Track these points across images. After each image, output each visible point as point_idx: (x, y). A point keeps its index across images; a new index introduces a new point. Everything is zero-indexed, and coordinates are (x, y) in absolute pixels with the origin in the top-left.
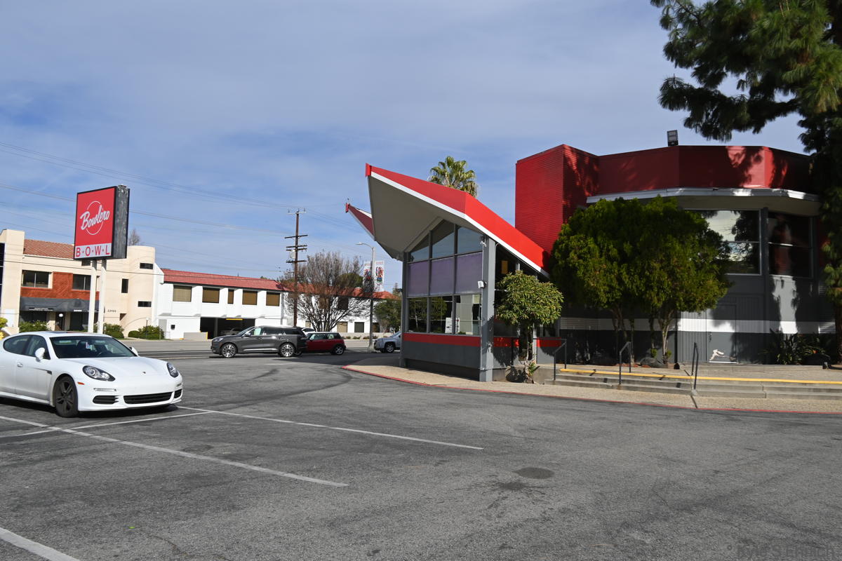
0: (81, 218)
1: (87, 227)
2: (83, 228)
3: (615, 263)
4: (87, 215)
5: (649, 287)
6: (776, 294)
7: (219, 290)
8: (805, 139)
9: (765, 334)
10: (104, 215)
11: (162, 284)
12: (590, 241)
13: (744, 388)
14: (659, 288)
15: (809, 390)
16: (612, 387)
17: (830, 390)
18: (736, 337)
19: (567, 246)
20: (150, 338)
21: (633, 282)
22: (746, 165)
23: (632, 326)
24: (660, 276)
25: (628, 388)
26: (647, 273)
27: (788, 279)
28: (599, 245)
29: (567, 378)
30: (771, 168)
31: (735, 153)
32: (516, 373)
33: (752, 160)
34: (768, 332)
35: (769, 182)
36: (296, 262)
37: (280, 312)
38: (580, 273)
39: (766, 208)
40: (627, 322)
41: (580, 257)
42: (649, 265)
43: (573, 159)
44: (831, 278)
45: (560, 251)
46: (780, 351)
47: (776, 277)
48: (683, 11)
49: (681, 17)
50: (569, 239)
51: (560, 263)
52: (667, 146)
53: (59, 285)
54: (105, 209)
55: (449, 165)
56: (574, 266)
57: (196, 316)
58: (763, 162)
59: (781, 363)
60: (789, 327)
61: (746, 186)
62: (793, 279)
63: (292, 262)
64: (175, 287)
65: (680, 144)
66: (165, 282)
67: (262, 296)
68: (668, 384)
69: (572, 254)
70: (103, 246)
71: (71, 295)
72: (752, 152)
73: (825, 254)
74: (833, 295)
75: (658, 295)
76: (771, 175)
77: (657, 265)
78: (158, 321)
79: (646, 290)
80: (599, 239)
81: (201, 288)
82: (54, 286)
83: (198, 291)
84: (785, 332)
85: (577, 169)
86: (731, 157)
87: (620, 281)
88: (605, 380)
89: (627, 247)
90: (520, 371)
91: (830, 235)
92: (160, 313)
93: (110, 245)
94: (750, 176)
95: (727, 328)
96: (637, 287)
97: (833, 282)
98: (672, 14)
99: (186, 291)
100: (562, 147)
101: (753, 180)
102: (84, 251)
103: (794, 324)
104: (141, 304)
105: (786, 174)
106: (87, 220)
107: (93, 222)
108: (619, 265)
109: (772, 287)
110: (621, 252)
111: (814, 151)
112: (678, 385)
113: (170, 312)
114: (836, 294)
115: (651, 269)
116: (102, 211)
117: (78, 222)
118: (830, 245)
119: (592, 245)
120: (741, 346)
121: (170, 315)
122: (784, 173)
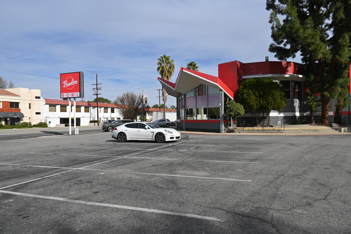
0: (63, 83)
1: (67, 86)
2: (64, 87)
3: (258, 98)
4: (66, 82)
5: (268, 104)
6: (294, 105)
7: (66, 107)
8: (302, 60)
9: (292, 116)
10: (74, 82)
11: (45, 105)
12: (250, 91)
13: (295, 131)
14: (271, 104)
15: (311, 130)
16: (261, 132)
17: (315, 130)
18: (284, 117)
19: (243, 92)
20: (42, 127)
21: (263, 103)
22: (287, 67)
23: (259, 115)
24: (271, 101)
25: (265, 132)
26: (268, 100)
27: (297, 100)
28: (253, 92)
29: (246, 131)
30: (293, 68)
31: (284, 63)
32: (229, 130)
33: (289, 66)
34: (293, 116)
35: (293, 72)
36: (97, 95)
37: (90, 115)
38: (248, 100)
39: (292, 80)
40: (257, 114)
41: (247, 96)
42: (268, 98)
43: (239, 65)
44: (310, 100)
45: (240, 94)
46: (296, 121)
47: (295, 100)
48: (278, 25)
49: (277, 27)
50: (243, 90)
51: (240, 97)
52: (265, 61)
53: (5, 106)
54: (75, 80)
55: (164, 58)
56: (245, 98)
57: (58, 117)
58: (291, 66)
59: (297, 124)
60: (298, 114)
61: (287, 73)
62: (299, 100)
63: (95, 94)
64: (49, 106)
65: (269, 61)
66: (46, 104)
67: (83, 108)
68: (276, 131)
69: (244, 95)
70: (75, 93)
71: (10, 111)
72: (289, 63)
73: (308, 93)
74: (310, 105)
75: (270, 106)
76: (293, 70)
77: (271, 98)
78: (44, 120)
79: (267, 105)
80: (253, 90)
81: (59, 106)
82: (3, 107)
83: (58, 107)
84: (297, 116)
85: (240, 68)
86: (283, 65)
87: (260, 102)
88: (258, 131)
89: (261, 93)
90: (231, 130)
91: (309, 87)
92: (45, 117)
93: (79, 93)
94: (288, 70)
95: (282, 115)
96: (265, 104)
97: (310, 101)
98: (275, 26)
99: (54, 107)
100: (236, 61)
101: (289, 71)
102: (65, 95)
103: (299, 113)
104: (37, 113)
105: (297, 70)
106: (66, 84)
107: (69, 84)
108: (259, 98)
109: (294, 103)
110: (260, 94)
111: (305, 63)
112: (279, 131)
113: (48, 116)
114: (311, 104)
115: (269, 99)
116: (73, 81)
117: (62, 85)
118: (309, 90)
119: (251, 92)
120: (286, 120)
121: (48, 117)
122: (296, 69)
